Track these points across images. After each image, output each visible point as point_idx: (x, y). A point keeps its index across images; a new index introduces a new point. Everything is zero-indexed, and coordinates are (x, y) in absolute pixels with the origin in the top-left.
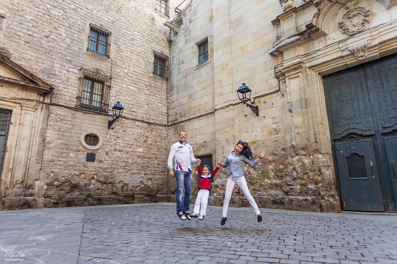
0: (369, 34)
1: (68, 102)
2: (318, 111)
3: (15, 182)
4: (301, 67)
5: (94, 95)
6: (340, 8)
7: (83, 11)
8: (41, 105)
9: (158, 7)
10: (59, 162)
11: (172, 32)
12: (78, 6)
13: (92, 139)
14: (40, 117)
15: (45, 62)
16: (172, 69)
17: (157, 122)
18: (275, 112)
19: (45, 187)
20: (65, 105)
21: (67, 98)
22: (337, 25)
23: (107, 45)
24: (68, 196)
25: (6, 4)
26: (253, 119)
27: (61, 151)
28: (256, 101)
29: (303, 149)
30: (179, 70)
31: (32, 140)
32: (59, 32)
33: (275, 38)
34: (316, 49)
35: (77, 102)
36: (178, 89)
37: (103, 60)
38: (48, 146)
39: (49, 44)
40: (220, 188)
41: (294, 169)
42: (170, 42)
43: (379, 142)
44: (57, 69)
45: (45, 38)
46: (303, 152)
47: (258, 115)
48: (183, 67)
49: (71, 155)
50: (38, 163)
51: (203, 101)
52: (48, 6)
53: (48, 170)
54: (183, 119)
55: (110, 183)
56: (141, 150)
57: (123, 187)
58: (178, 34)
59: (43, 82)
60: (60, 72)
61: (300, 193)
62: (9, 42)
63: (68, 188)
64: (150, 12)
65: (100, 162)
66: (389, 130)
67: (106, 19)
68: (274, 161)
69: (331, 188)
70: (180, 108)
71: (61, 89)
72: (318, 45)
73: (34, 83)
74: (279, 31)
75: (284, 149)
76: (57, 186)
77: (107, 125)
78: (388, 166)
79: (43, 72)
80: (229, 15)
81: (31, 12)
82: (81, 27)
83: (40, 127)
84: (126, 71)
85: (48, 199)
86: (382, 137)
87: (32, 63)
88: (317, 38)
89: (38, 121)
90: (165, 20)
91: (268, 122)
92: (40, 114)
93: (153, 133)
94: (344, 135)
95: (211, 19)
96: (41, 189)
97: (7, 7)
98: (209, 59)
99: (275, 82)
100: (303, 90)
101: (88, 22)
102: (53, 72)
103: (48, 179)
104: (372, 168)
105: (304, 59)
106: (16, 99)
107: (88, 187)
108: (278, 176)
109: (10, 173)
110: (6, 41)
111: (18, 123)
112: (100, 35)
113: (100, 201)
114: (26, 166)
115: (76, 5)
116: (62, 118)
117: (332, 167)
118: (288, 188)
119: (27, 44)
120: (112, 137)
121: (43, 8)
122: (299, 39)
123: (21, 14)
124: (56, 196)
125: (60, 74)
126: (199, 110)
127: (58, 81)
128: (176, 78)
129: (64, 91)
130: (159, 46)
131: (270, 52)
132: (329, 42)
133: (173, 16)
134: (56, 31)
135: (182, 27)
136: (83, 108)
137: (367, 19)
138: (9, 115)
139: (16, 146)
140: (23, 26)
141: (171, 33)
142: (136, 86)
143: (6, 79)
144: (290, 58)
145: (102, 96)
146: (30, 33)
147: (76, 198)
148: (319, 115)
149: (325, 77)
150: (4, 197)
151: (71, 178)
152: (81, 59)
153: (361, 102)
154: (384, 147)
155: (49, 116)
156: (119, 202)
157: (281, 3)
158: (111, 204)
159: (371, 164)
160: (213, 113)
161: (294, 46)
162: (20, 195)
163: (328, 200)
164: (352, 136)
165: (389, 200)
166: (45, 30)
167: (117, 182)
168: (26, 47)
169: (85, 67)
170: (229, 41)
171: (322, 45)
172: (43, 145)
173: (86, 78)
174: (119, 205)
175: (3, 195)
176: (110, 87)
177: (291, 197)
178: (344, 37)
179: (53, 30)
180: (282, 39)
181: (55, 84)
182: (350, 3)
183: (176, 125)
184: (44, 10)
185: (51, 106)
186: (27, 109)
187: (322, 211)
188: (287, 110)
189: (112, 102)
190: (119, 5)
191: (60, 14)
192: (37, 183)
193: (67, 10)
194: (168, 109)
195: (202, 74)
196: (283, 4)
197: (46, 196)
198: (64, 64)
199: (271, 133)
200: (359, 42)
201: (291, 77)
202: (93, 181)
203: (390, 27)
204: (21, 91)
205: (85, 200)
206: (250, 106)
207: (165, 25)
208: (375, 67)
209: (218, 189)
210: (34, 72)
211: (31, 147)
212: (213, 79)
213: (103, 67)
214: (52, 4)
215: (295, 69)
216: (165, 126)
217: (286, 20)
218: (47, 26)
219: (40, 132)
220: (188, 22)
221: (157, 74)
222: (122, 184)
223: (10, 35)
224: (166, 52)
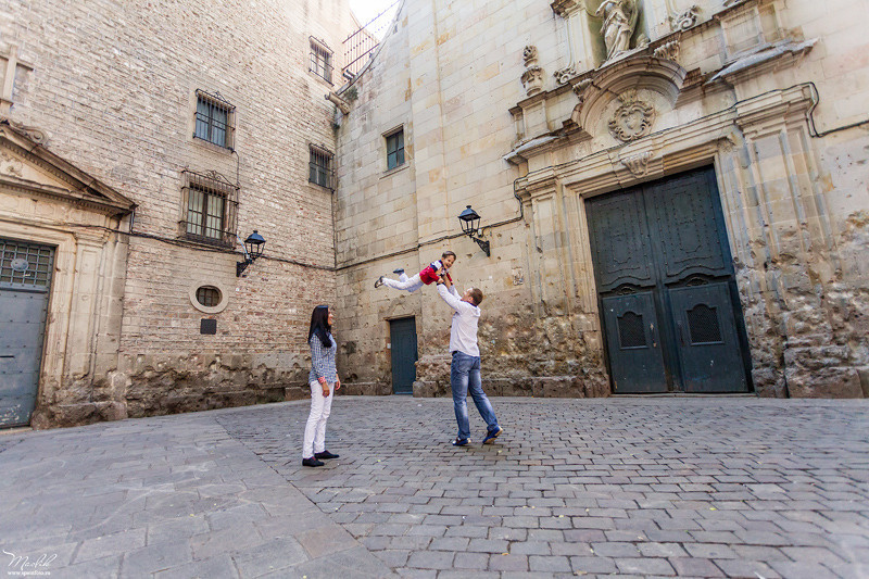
0: (650, 143)
1: (164, 231)
2: (580, 251)
3: (71, 377)
4: (554, 184)
5: (209, 218)
6: (611, 99)
7: (183, 66)
8: (113, 235)
9: (313, 67)
10: (152, 338)
11: (339, 111)
12: (172, 54)
13: (209, 295)
14: (113, 257)
15: (116, 156)
16: (340, 174)
17: (318, 264)
18: (515, 251)
19: (129, 383)
20: (157, 235)
21: (162, 224)
22: (606, 124)
23: (228, 129)
24: (172, 395)
25: (31, 43)
26: (482, 260)
27: (154, 317)
28: (486, 232)
29: (558, 307)
30: (353, 176)
31: (99, 299)
32: (139, 102)
33: (514, 137)
34: (576, 158)
35: (180, 229)
36: (353, 210)
37: (222, 156)
38: (130, 309)
39: (123, 124)
40: (431, 369)
41: (545, 336)
42: (336, 128)
43: (661, 295)
44: (141, 171)
45: (114, 113)
46: (558, 312)
47: (489, 255)
48: (361, 172)
49: (174, 324)
50: (113, 340)
51: (398, 231)
52: (116, 52)
53: (132, 352)
54: (363, 259)
55: (244, 369)
56: (294, 311)
57: (265, 374)
58: (350, 116)
59: (118, 194)
60: (146, 176)
61: (555, 372)
62: (44, 117)
63: (171, 382)
64: (300, 73)
65: (225, 333)
66: (675, 279)
67: (225, 82)
68: (514, 325)
69: (598, 363)
70: (356, 240)
71: (148, 207)
72: (579, 151)
73: (100, 195)
74: (521, 126)
75: (529, 307)
76: (150, 380)
77: (234, 270)
78: (673, 328)
79: (113, 175)
80: (439, 92)
81: (83, 62)
82: (180, 95)
83: (113, 276)
84: (263, 176)
85: (134, 403)
86: (666, 289)
87: (90, 156)
88: (578, 142)
89: (108, 264)
90: (326, 90)
91: (505, 265)
92: (112, 252)
93: (313, 282)
94: (615, 286)
95: (408, 95)
96: (120, 386)
97: (35, 49)
98: (407, 162)
99: (515, 204)
100: (557, 219)
101: (193, 87)
102: (131, 176)
103: (132, 367)
104: (652, 333)
105: (560, 172)
106: (65, 224)
107: (205, 378)
108: (520, 348)
109: (61, 362)
110: (37, 116)
111: (71, 268)
112: (214, 111)
113: (228, 401)
114: (91, 347)
115: (168, 52)
116: (154, 258)
117: (599, 333)
118: (537, 365)
119: (79, 122)
120: (244, 290)
121: (107, 54)
122: (552, 142)
123: (64, 64)
124: (150, 397)
125: (146, 180)
126: (391, 245)
127: (144, 192)
128: (347, 189)
129: (155, 211)
130: (318, 135)
131: (507, 157)
132: (595, 149)
133: (339, 83)
134: (134, 100)
135: (357, 103)
136: (192, 241)
137: (648, 119)
138: (51, 254)
139: (70, 311)
140: (69, 88)
141: (336, 112)
142: (281, 202)
143: (44, 188)
144: (539, 169)
145: (223, 218)
146: (84, 101)
147: (186, 398)
148: (581, 257)
149: (589, 200)
150: (51, 404)
151: (175, 364)
152: (183, 152)
153: (638, 238)
154: (668, 304)
155: (128, 255)
156: (260, 399)
157: (523, 82)
158: (247, 405)
159: (652, 326)
160: (415, 250)
161: (545, 152)
162: (84, 398)
163: (594, 380)
164: (625, 288)
165: (674, 376)
166: (113, 97)
167: (255, 366)
168: (77, 128)
169: (190, 168)
170: (441, 135)
171: (584, 153)
172: (120, 309)
173: (194, 186)
174: (262, 406)
175: (50, 401)
176: (236, 204)
177: (541, 378)
178: (617, 143)
179: (129, 98)
180: (527, 139)
181: (138, 197)
182: (624, 94)
183: (350, 269)
184: (108, 59)
185: (131, 238)
186: (87, 242)
187: (586, 396)
188: (535, 249)
189: (243, 230)
190: (246, 57)
191: (139, 69)
192: (113, 375)
193: (153, 63)
194: (335, 241)
195: (394, 185)
196: (527, 83)
197: (131, 399)
198: (153, 161)
199: (510, 283)
200: (637, 152)
201: (540, 198)
202: (213, 367)
203: (678, 134)
204: (73, 209)
205: (201, 400)
206: (479, 241)
207: (328, 98)
208: (657, 189)
209: (427, 371)
210: (96, 174)
211: (98, 312)
212: (414, 194)
213: (224, 167)
214: (123, 49)
215: (546, 187)
216: (331, 270)
217: (532, 110)
218: (116, 90)
219: (114, 286)
220: (367, 96)
221: (314, 182)
222: (264, 370)
223: (45, 102)
224: (329, 145)
